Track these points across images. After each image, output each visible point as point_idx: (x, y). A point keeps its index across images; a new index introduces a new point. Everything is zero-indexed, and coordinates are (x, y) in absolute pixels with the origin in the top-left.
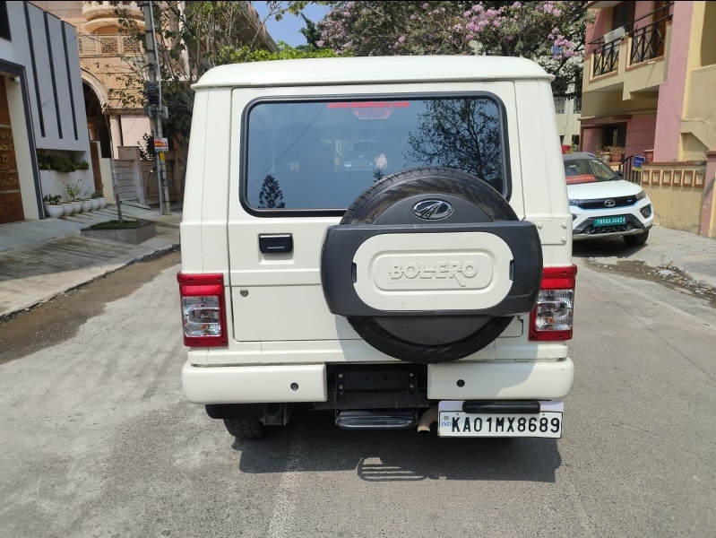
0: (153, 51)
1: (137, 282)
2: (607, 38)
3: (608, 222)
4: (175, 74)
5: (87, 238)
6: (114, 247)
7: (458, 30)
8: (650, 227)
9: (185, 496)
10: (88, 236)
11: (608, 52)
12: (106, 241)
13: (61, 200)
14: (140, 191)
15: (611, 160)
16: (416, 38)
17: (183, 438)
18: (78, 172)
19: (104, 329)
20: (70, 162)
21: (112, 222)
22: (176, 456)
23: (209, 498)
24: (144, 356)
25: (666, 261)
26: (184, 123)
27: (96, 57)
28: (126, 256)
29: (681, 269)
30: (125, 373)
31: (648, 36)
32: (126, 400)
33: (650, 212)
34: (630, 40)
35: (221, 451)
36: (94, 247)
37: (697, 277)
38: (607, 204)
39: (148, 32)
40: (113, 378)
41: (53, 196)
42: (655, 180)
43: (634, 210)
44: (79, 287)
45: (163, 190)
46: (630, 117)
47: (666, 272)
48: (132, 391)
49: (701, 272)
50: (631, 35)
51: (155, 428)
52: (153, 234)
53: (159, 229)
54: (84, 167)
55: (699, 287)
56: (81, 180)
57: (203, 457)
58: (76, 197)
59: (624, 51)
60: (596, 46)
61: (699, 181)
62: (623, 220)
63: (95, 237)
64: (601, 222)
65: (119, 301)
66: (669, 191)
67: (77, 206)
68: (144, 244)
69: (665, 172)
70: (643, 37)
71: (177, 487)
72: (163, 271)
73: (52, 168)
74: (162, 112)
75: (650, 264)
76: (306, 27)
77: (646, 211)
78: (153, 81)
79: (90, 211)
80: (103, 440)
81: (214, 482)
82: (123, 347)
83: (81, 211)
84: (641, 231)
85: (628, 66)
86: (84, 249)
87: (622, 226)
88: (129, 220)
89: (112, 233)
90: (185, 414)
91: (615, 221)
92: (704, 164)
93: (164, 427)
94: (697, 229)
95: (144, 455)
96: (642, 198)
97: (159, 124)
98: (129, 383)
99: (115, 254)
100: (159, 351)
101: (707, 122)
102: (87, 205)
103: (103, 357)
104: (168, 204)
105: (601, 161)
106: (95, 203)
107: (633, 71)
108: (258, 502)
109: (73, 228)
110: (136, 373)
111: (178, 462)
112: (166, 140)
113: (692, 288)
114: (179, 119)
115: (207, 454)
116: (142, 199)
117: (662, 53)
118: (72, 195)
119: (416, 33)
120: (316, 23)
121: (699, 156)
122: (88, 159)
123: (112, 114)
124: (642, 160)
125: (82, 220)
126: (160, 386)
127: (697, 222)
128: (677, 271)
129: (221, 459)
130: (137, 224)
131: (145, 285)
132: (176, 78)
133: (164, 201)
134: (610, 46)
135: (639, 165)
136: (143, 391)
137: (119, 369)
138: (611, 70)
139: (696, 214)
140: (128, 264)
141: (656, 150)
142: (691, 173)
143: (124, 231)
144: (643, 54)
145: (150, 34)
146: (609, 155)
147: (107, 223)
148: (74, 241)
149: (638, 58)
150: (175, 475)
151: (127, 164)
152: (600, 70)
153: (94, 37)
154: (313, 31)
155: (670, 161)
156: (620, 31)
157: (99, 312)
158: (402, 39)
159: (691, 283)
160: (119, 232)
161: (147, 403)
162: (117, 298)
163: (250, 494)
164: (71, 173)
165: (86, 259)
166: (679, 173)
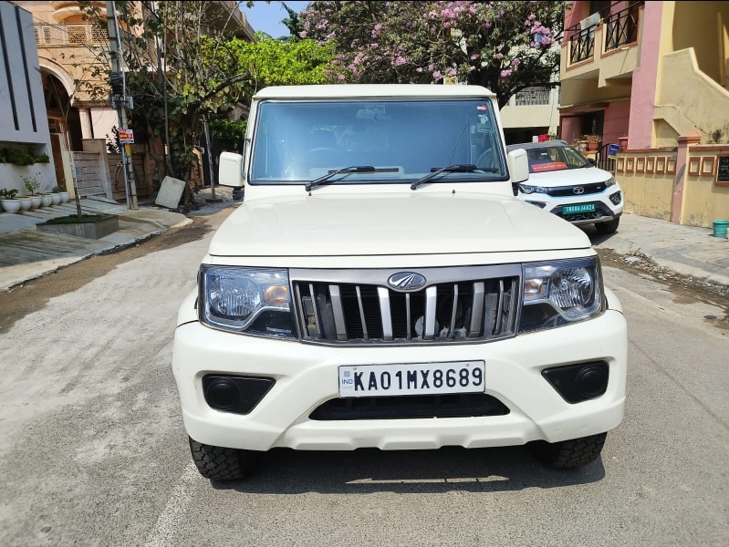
0: (116, 39)
1: (89, 277)
2: (583, 24)
3: (577, 209)
4: (143, 64)
5: (42, 233)
6: (70, 242)
7: (433, 17)
8: (620, 214)
9: (77, 491)
10: (44, 230)
11: (584, 38)
12: (64, 236)
13: (17, 195)
14: (107, 185)
15: (588, 149)
16: (392, 26)
17: (92, 432)
18: (36, 165)
19: (40, 324)
20: (28, 155)
21: (71, 216)
22: (80, 450)
23: (102, 492)
24: (74, 351)
25: (635, 248)
26: (152, 115)
27: (63, 47)
28: (83, 250)
29: (648, 255)
30: (50, 367)
31: (623, 21)
32: (43, 395)
33: (620, 199)
34: (605, 25)
35: (127, 444)
36: (49, 242)
37: (662, 263)
38: (576, 191)
39: (109, 18)
40: (36, 373)
41: (8, 190)
42: (630, 167)
43: (603, 197)
44: (26, 282)
45: (129, 183)
46: (607, 105)
47: (633, 259)
48: (51, 385)
49: (666, 258)
50: (607, 21)
51: (66, 422)
52: (116, 229)
53: (121, 223)
54: (45, 160)
55: (664, 272)
56: (42, 174)
57: (107, 450)
58: (35, 191)
59: (599, 38)
60: (574, 33)
61: (670, 168)
62: (592, 208)
63: (52, 232)
64: (570, 210)
65: (64, 295)
66: (642, 178)
67: (36, 200)
68: (104, 239)
69: (639, 159)
70: (618, 23)
71: (71, 482)
72: (118, 266)
73: (8, 161)
74: (127, 102)
75: (619, 251)
76: (289, 18)
77: (616, 198)
78: (116, 70)
79: (51, 205)
80: (6, 436)
81: (112, 476)
82: (55, 341)
83: (41, 206)
84: (611, 218)
85: (603, 53)
86: (38, 244)
87: (591, 213)
88: (88, 213)
89: (69, 228)
90: (101, 408)
91: (584, 208)
92: (675, 150)
93: (75, 422)
94: (669, 216)
95: (46, 450)
96: (611, 184)
97: (124, 115)
98: (50, 377)
99: (71, 249)
100: (91, 345)
101: (678, 108)
102: (47, 200)
103: (30, 352)
104: (135, 198)
105: (573, 149)
106: (56, 197)
107: (609, 58)
108: (154, 495)
109: (29, 223)
110: (61, 367)
111: (79, 456)
112: (131, 131)
113: (656, 274)
114: (147, 111)
115: (112, 448)
116: (109, 194)
117: (635, 39)
118: (31, 189)
119: (391, 21)
120: (299, 13)
121: (670, 143)
122: (49, 151)
123: (82, 107)
124: (617, 148)
125: (40, 215)
126: (83, 380)
127: (669, 209)
128: (644, 257)
129: (125, 453)
130: (99, 219)
131: (96, 280)
132: (145, 68)
133: (131, 196)
134: (586, 32)
135: (614, 154)
136: (63, 385)
137: (45, 364)
138: (587, 57)
139: (668, 200)
140: (83, 260)
141: (630, 137)
142: (663, 159)
143: (83, 225)
144: (618, 39)
145: (112, 21)
146: (586, 143)
147: (66, 217)
148: (28, 236)
149: (613, 44)
150: (73, 470)
151: (92, 157)
152: (576, 58)
153: (62, 27)
154: (295, 21)
155: (643, 148)
156: (596, 17)
157: (39, 307)
158: (378, 27)
159: (655, 269)
160: (77, 227)
161: (63, 397)
162: (63, 293)
163: (148, 486)
164: (29, 166)
165: (39, 255)
166: (652, 160)
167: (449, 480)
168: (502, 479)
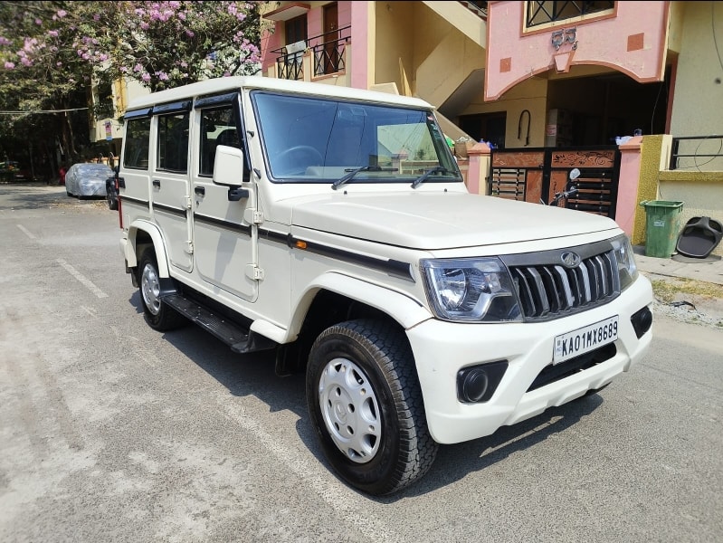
2: (289, 49)
11: (292, 62)
34: (312, 54)
50: (313, 50)
59: (307, 63)
60: (278, 56)
70: (324, 54)
85: (313, 77)
117: (343, 68)
134: (293, 56)
138: (297, 79)
144: (326, 67)
149: (321, 71)
156: (301, 45)
167: (537, 429)
168: (560, 418)
